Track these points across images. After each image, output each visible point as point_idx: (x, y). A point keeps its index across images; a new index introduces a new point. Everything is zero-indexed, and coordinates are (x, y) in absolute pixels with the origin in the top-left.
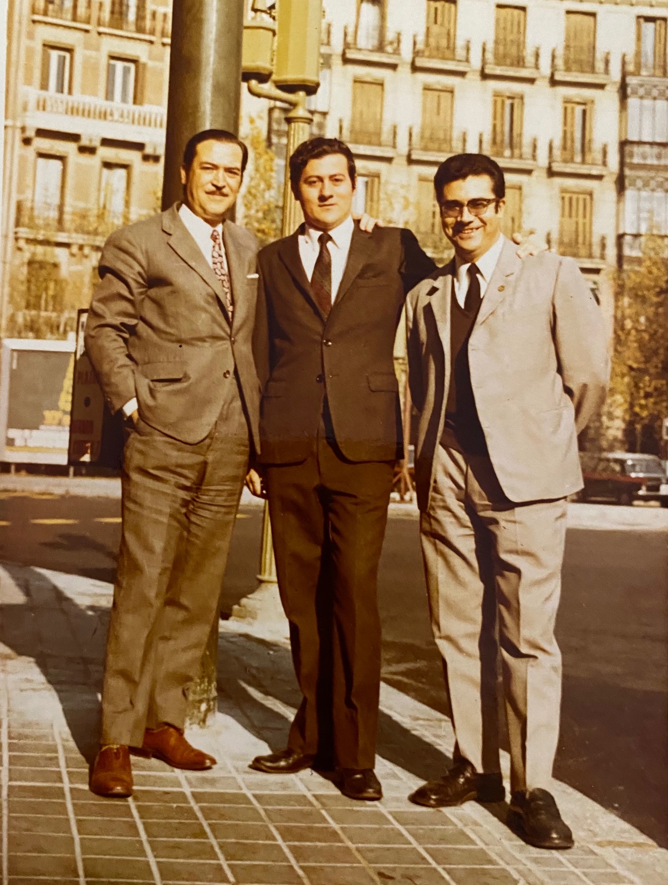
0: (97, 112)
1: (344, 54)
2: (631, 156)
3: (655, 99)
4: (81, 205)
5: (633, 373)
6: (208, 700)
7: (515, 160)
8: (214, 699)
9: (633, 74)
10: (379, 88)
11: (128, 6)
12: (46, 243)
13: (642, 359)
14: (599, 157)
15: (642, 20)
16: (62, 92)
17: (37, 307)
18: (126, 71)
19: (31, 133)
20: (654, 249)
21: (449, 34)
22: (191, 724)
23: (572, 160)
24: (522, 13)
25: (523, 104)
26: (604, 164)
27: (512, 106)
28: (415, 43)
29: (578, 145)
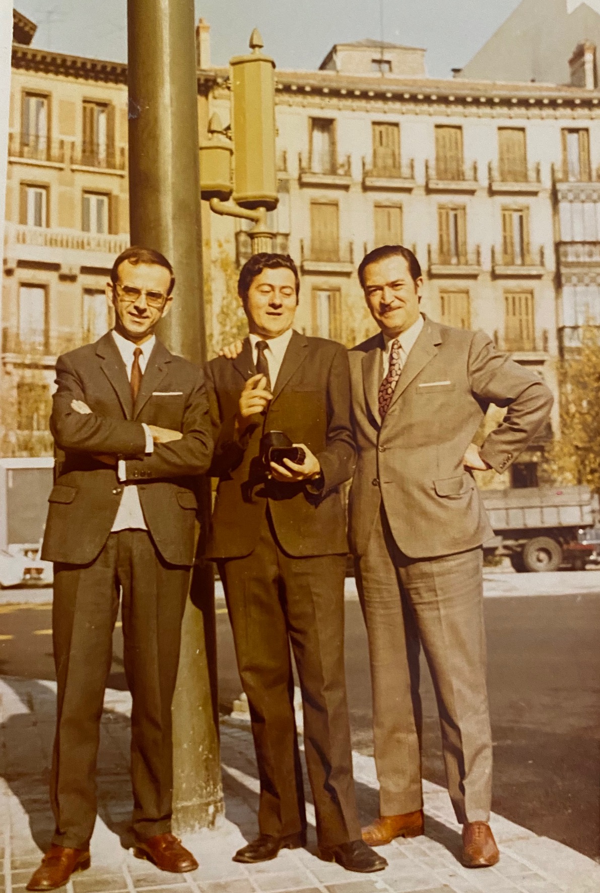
0: (75, 243)
1: (300, 179)
2: (566, 255)
3: (583, 202)
4: (67, 329)
5: (580, 452)
6: (215, 802)
7: (461, 267)
8: (221, 800)
9: (561, 181)
10: (334, 208)
11: (98, 145)
12: (34, 366)
13: (586, 439)
14: (537, 259)
15: (566, 132)
16: (40, 225)
17: (30, 427)
18: (100, 204)
19: (12, 265)
20: (591, 339)
21: (394, 154)
22: (200, 828)
23: (512, 263)
24: (458, 131)
25: (465, 214)
26: (542, 264)
27: (456, 216)
28: (364, 164)
29: (517, 249)
